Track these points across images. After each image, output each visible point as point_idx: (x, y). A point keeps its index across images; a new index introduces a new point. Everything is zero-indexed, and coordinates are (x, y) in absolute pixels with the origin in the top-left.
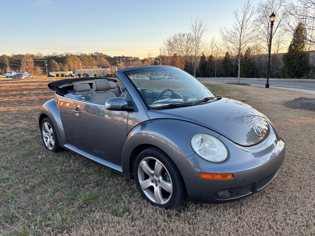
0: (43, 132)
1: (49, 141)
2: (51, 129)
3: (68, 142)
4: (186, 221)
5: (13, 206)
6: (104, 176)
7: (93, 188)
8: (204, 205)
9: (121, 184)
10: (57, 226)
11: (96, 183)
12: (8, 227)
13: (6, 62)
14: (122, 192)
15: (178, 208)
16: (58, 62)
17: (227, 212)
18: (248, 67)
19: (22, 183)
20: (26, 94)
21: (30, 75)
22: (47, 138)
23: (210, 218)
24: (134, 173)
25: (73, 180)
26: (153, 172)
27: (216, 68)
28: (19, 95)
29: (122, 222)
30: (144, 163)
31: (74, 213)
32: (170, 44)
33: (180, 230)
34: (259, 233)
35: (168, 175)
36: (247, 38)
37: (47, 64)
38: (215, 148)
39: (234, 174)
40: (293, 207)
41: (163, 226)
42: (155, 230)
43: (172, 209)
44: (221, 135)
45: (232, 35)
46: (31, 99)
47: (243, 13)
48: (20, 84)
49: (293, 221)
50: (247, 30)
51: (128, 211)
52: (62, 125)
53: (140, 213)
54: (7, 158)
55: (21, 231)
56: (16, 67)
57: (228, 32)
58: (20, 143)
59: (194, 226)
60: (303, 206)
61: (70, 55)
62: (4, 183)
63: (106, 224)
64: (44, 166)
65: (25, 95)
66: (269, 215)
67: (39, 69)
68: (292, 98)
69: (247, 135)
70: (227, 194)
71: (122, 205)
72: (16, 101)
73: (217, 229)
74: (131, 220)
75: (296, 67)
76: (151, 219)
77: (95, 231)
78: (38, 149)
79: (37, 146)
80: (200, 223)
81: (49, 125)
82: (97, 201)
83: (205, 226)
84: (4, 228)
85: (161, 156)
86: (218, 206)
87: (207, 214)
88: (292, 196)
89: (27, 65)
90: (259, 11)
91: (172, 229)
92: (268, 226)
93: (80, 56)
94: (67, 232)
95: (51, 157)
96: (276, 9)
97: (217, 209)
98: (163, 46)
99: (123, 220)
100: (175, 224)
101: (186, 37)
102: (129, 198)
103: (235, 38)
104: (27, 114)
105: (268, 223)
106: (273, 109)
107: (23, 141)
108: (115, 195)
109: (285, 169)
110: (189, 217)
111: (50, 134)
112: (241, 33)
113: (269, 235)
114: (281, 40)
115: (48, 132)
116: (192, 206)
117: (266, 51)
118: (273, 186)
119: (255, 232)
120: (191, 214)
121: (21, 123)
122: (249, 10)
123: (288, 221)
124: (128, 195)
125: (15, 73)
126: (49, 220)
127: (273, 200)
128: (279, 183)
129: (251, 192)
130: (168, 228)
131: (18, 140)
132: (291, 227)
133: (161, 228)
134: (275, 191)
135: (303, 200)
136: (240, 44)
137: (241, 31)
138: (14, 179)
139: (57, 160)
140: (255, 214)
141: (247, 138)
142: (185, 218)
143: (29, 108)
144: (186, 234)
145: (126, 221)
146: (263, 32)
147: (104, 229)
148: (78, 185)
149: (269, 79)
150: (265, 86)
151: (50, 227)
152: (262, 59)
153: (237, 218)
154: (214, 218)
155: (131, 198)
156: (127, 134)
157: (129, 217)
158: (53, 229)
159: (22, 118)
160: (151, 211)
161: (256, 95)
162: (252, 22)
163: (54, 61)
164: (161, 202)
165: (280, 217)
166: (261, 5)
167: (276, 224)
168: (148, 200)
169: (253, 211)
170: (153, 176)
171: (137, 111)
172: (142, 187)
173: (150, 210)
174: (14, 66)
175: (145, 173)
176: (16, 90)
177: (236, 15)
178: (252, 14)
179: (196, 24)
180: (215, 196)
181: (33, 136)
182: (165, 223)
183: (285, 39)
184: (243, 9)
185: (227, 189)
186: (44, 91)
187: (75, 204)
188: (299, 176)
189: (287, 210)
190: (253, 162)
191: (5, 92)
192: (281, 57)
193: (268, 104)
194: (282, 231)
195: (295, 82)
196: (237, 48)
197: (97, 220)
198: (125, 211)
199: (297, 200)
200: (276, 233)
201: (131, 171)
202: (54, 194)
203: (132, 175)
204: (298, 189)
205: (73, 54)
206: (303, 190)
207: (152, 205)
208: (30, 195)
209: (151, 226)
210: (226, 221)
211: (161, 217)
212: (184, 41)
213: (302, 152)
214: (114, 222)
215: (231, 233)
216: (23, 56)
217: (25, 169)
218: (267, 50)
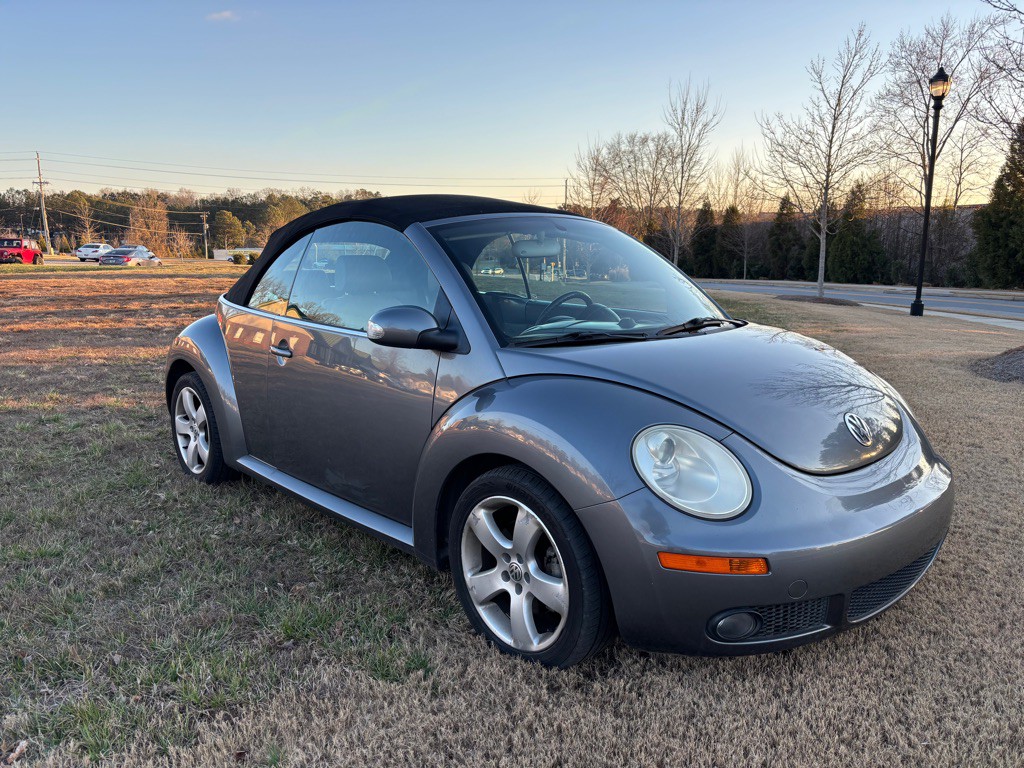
0: (177, 418)
1: (195, 446)
2: (201, 408)
3: (250, 451)
4: (608, 707)
5: (67, 635)
6: (356, 561)
7: (320, 592)
8: (671, 659)
9: (410, 586)
10: (195, 698)
11: (329, 580)
12: (48, 694)
13: (81, 213)
14: (410, 609)
15: (585, 667)
16: (243, 220)
17: (744, 686)
18: (855, 248)
19: (100, 569)
20: (136, 311)
21: (153, 257)
22: (187, 437)
23: (688, 699)
24: (449, 552)
25: (258, 567)
26: (508, 546)
27: (746, 249)
28: (116, 312)
29: (399, 698)
30: (481, 516)
31: (253, 662)
32: (599, 167)
33: (584, 731)
34: (846, 756)
35: (555, 556)
36: (853, 151)
37: (207, 222)
38: (712, 473)
39: (770, 560)
40: (970, 682)
41: (530, 716)
42: (505, 728)
43: (566, 668)
44: (734, 432)
45: (801, 141)
46: (150, 325)
47: (841, 70)
48: (120, 281)
49: (965, 725)
50: (853, 124)
51: (423, 665)
52: (234, 397)
53: (462, 674)
54: (63, 495)
55: (84, 707)
56: (113, 229)
57: (788, 130)
58: (106, 453)
59: (632, 723)
60: (1003, 681)
61: (279, 196)
62: (47, 565)
63: (352, 702)
64: (174, 521)
65: (132, 313)
66: (885, 701)
67: (182, 239)
68: (996, 348)
69: (825, 443)
70: (746, 624)
71: (406, 646)
72: (104, 331)
73: (707, 734)
74: (429, 692)
75: (1017, 252)
76: (493, 695)
77: (312, 720)
78: (161, 471)
79: (157, 462)
80: (653, 713)
81: (195, 398)
82: (329, 633)
83: (668, 724)
84: (33, 697)
85: (536, 492)
86: (716, 667)
87: (679, 690)
88: (968, 649)
89: (147, 225)
90: (898, 64)
91: (559, 727)
92: (880, 736)
93: (310, 201)
94: (226, 718)
95: (195, 498)
96: (954, 61)
97: (711, 675)
98: (575, 172)
99: (406, 692)
100: (572, 713)
101: (651, 145)
102: (429, 627)
103: (814, 150)
104: (134, 368)
105: (878, 727)
106: (931, 380)
107: (116, 447)
108: (387, 616)
109: (954, 566)
110: (618, 695)
111: (196, 426)
112: (833, 133)
113: (881, 763)
114: (969, 160)
115: (193, 419)
116: (630, 662)
117: (919, 198)
118: (909, 616)
119: (832, 750)
120: (624, 687)
121: (114, 393)
122: (861, 58)
123: (949, 724)
124: (429, 619)
125: (110, 249)
126: (175, 678)
127: (905, 659)
128: (927, 606)
129: (829, 627)
130: (545, 724)
131: (100, 442)
132: (956, 743)
133: (526, 720)
134: (912, 632)
135: (1005, 664)
136: (829, 170)
137: (834, 127)
138: (77, 556)
139: (213, 506)
140: (839, 696)
141: (824, 449)
142: (606, 698)
143: (143, 353)
144: (604, 744)
145: (412, 696)
146: (907, 135)
147: (341, 713)
148: (273, 583)
149: (924, 290)
150: (909, 310)
151: (174, 699)
152: (904, 223)
153: (775, 703)
154: (701, 703)
155: (437, 629)
156: (434, 423)
157: (423, 683)
158: (184, 708)
159: (118, 379)
160: (496, 670)
161: (874, 335)
162: (874, 100)
163: (229, 214)
164: (531, 643)
165: (922, 709)
166: (903, 46)
167: (908, 729)
168: (490, 637)
169: (833, 687)
170: (508, 559)
171: (467, 350)
172: (473, 594)
173: (494, 667)
174: (105, 228)
175: (483, 547)
176: (108, 299)
177: (817, 74)
178: (871, 73)
179: (685, 103)
180: (707, 629)
181: (147, 434)
182: (538, 709)
183: (984, 160)
184: (840, 54)
185: (745, 607)
186: (192, 302)
187: (259, 636)
188: (999, 587)
189: (950, 692)
190: (839, 525)
191: (71, 302)
192: (967, 217)
193: (912, 364)
194: (924, 755)
195: (1013, 300)
196: (818, 183)
197: (324, 687)
198: (413, 666)
199: (984, 660)
200: (905, 759)
201: (441, 544)
202: (196, 605)
203: (442, 556)
204: (994, 626)
205: (287, 194)
206: (1008, 633)
207: (501, 653)
208: (121, 603)
209: (493, 714)
210: (738, 712)
211: (528, 690)
212: (645, 159)
213: (1015, 514)
214: (374, 697)
215: (753, 749)
216: (134, 197)
217: (115, 528)
218: (920, 193)
